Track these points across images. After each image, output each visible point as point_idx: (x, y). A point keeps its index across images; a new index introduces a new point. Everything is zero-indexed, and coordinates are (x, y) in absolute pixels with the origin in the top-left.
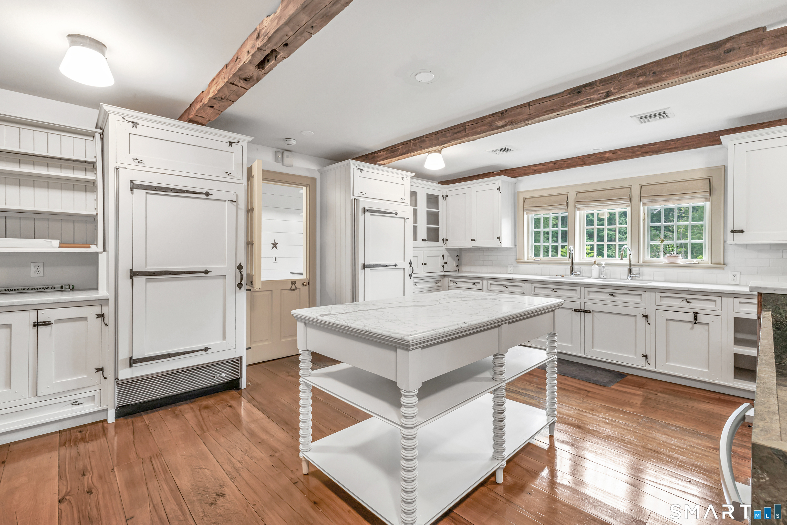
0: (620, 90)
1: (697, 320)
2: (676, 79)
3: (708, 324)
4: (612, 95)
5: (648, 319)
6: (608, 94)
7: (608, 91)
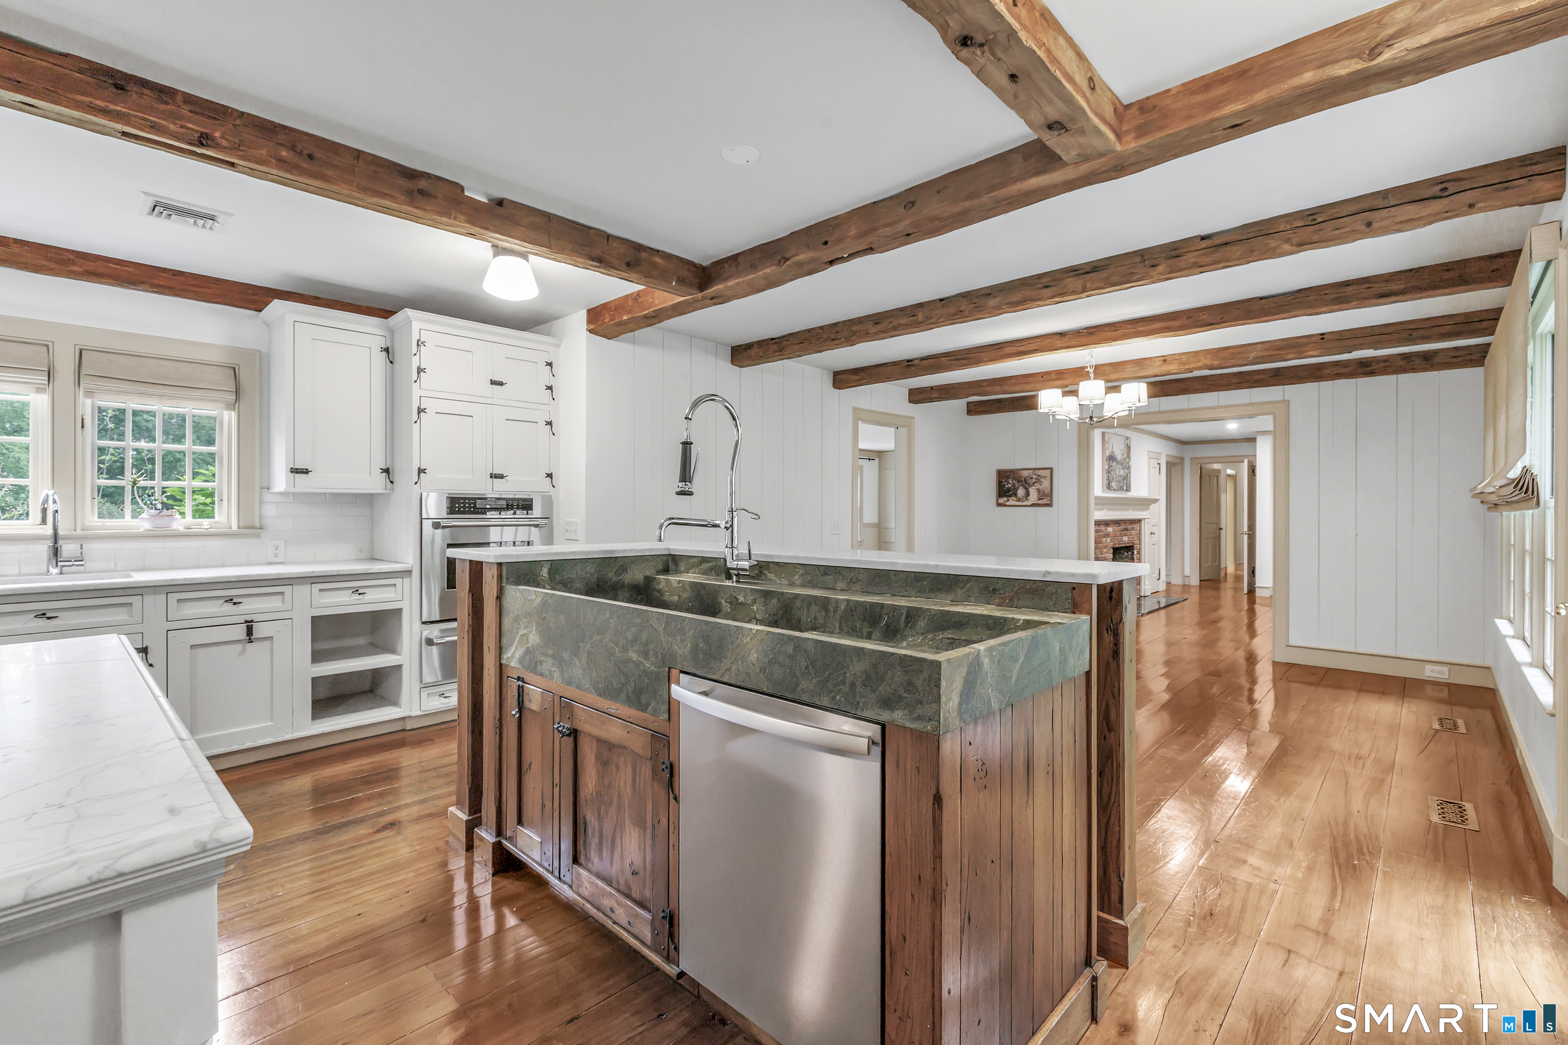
0: (236, 148)
1: (252, 634)
2: (346, 192)
3: (270, 638)
4: (213, 147)
5: (148, 656)
6: (203, 140)
7: (207, 134)
